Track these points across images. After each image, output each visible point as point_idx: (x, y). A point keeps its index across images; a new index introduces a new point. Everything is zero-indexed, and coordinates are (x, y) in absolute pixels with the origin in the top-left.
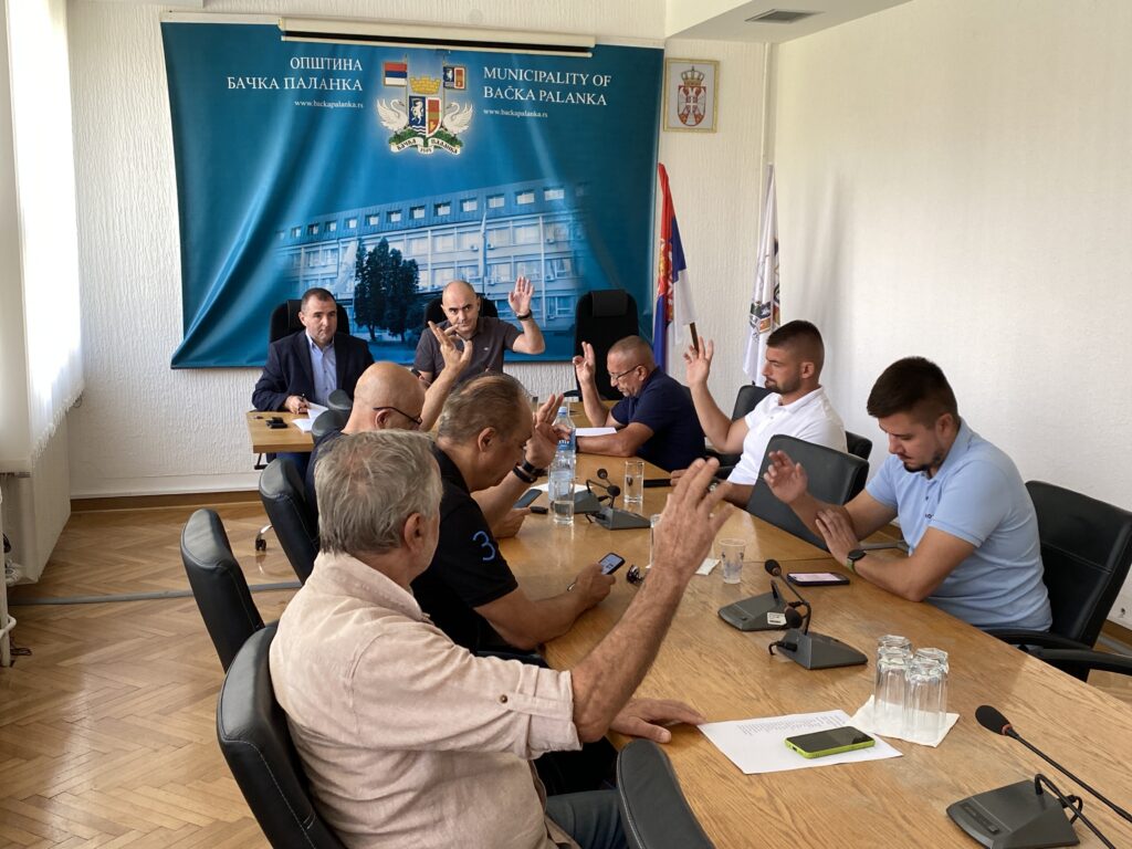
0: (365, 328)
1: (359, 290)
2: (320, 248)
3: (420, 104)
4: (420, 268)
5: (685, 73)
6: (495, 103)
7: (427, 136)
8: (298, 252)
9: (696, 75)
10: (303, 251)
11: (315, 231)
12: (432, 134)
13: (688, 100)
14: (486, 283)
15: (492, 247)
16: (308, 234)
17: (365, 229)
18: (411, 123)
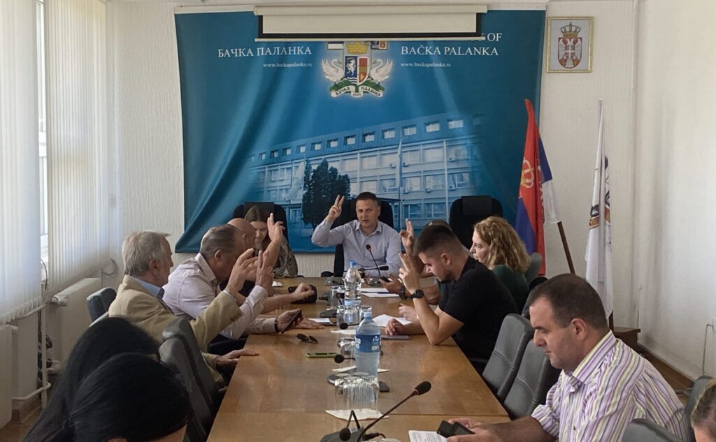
0: (310, 225)
1: (306, 197)
2: (279, 167)
3: (353, 62)
4: (351, 181)
5: (564, 28)
6: (410, 58)
7: (358, 84)
8: (263, 170)
9: (574, 29)
10: (267, 169)
11: (276, 155)
12: (362, 83)
13: (566, 48)
14: (402, 192)
15: (406, 165)
16: (270, 157)
17: (311, 153)
18: (346, 76)
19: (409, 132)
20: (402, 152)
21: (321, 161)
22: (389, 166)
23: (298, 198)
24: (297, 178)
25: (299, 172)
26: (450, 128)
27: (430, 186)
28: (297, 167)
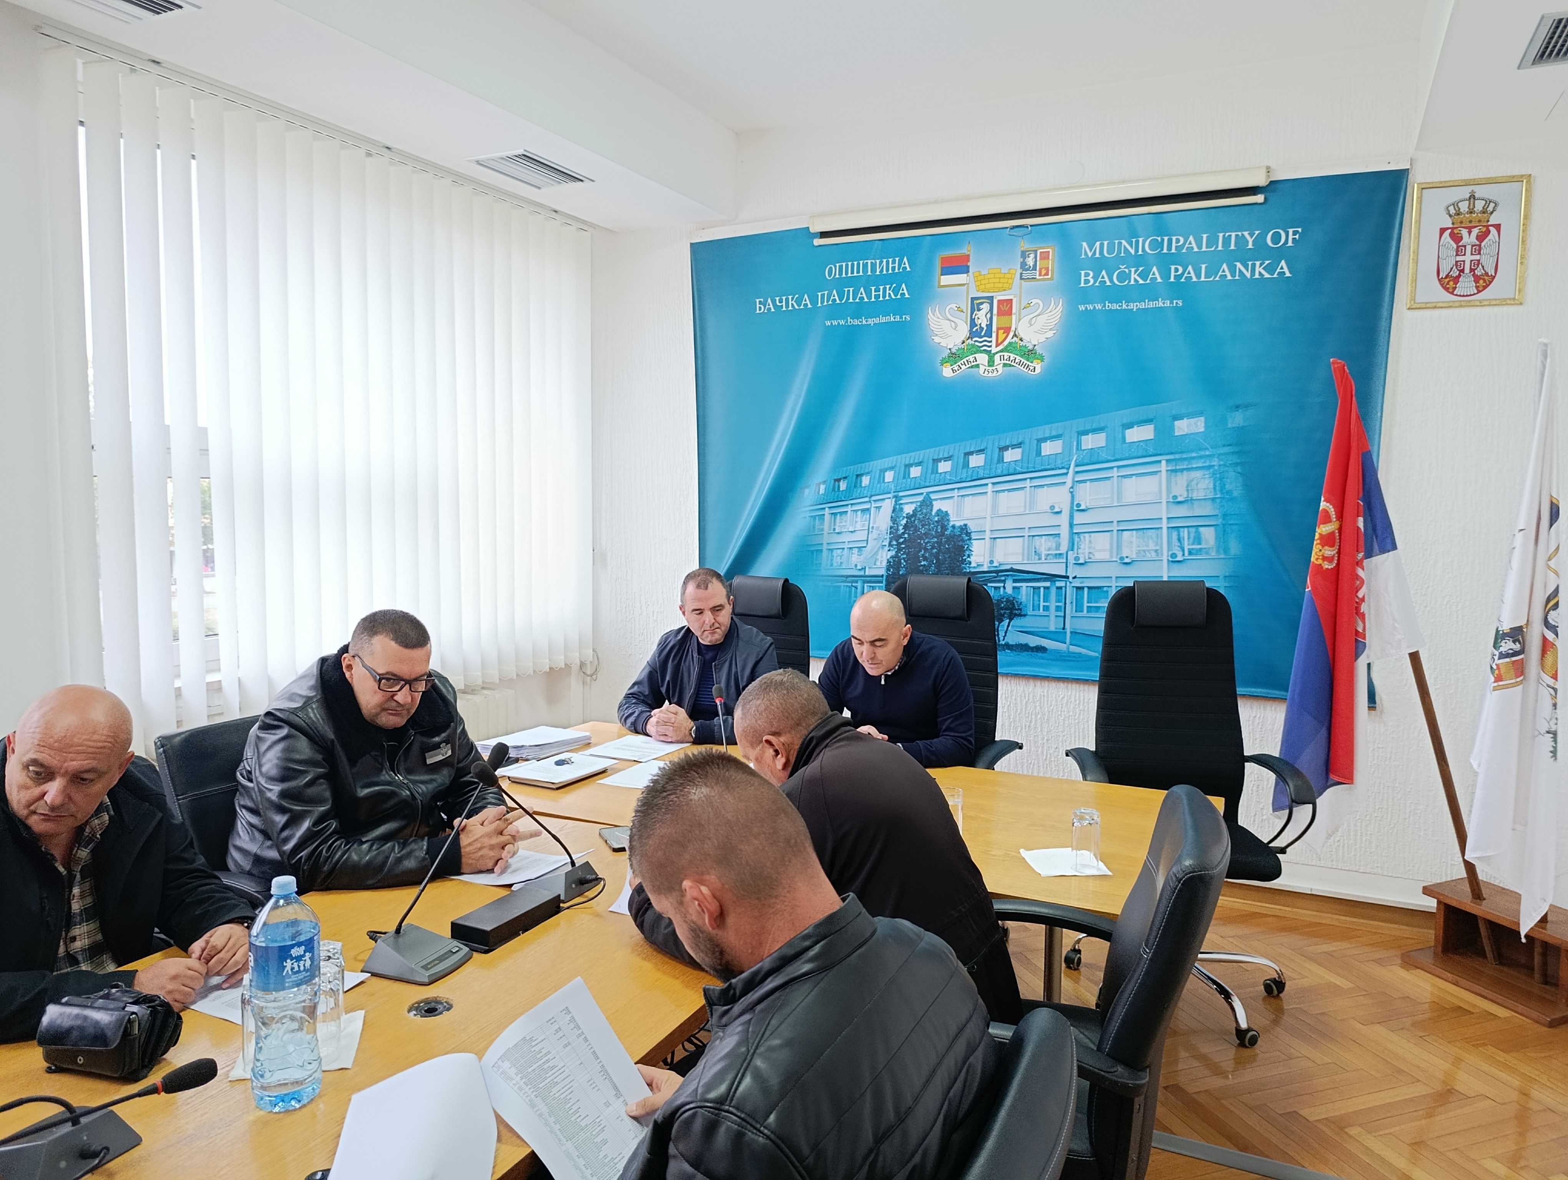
1: (893, 564)
2: (849, 509)
3: (985, 307)
4: (974, 536)
5: (1455, 204)
6: (1098, 294)
7: (994, 350)
8: (821, 512)
9: (1479, 205)
10: (828, 511)
11: (843, 485)
12: (1001, 347)
13: (1459, 252)
14: (1071, 560)
15: (1083, 508)
16: (834, 490)
17: (904, 483)
18: (972, 334)
19: (1091, 442)
20: (1074, 482)
21: (921, 498)
22: (1048, 508)
23: (878, 563)
24: (878, 528)
25: (882, 519)
26: (1177, 433)
27: (1129, 552)
28: (879, 508)
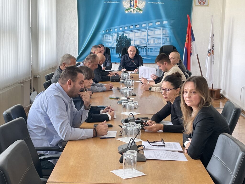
0: (118, 54)
1: (117, 45)
2: (109, 35)
3: (133, 1)
4: (131, 40)
7: (134, 9)
8: (103, 36)
10: (105, 36)
11: (108, 31)
12: (135, 8)
14: (147, 44)
15: (149, 35)
16: (106, 32)
17: (119, 31)
18: (131, 6)
19: (150, 25)
20: (148, 31)
21: (122, 34)
22: (143, 35)
23: (114, 45)
24: (114, 39)
25: (115, 37)
26: (163, 23)
27: (156, 42)
28: (114, 35)
